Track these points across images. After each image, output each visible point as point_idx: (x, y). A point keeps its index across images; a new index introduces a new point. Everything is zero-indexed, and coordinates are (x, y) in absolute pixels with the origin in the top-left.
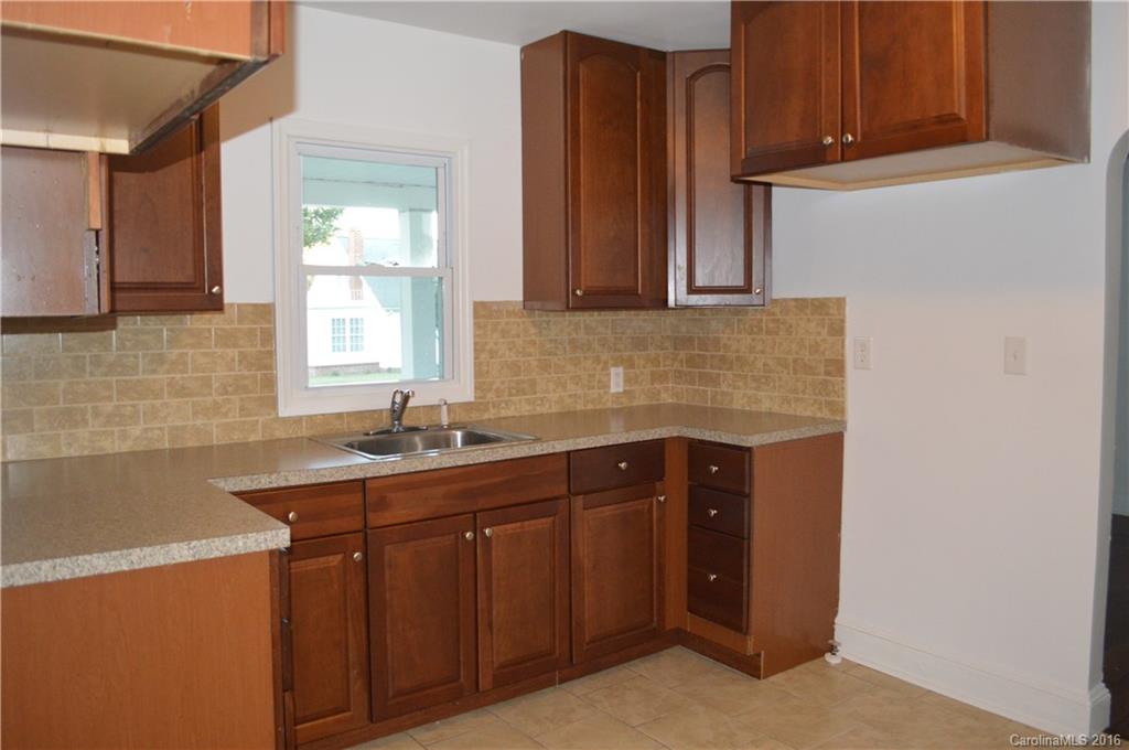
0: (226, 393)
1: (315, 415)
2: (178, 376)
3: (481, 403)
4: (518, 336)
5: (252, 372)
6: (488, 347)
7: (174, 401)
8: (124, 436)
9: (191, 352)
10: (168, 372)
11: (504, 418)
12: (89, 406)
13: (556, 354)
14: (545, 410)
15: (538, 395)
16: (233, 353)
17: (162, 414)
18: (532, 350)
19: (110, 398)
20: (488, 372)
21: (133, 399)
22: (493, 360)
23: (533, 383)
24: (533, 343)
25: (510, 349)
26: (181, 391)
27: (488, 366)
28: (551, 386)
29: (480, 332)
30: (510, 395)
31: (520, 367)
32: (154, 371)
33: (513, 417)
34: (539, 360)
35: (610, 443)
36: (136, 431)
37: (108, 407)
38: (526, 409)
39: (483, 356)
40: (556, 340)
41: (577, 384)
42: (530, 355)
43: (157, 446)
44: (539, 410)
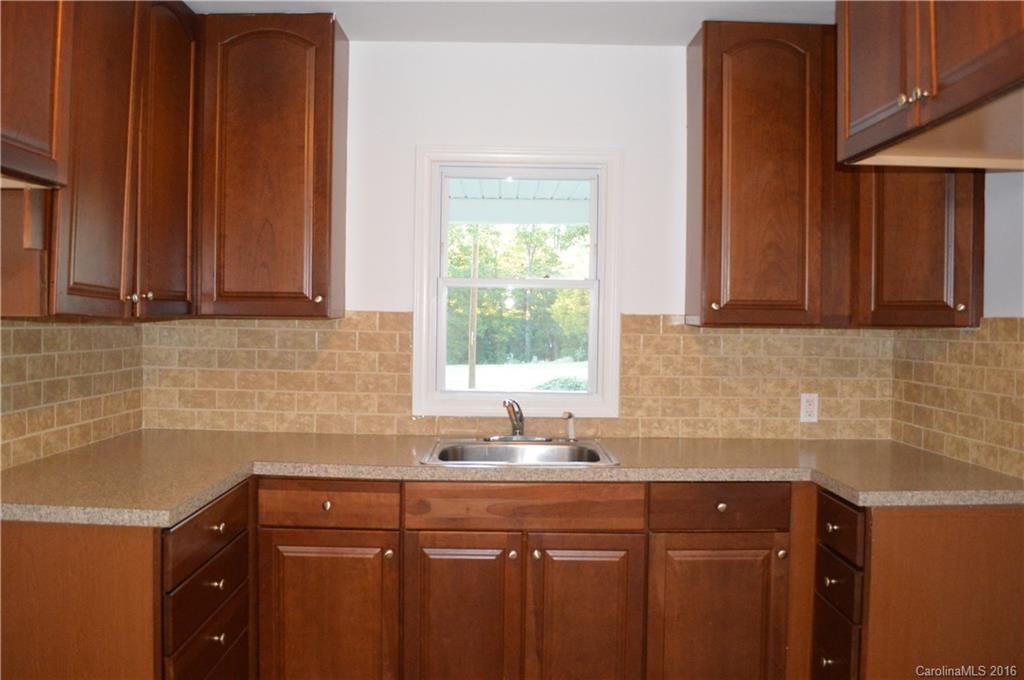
0: (367, 389)
1: (448, 417)
2: (327, 372)
3: (627, 421)
4: (677, 352)
5: (392, 374)
6: (638, 363)
7: (323, 394)
8: (282, 419)
9: (338, 352)
10: (319, 369)
11: (655, 438)
12: (257, 391)
13: (725, 375)
14: (710, 434)
15: (701, 417)
16: (375, 355)
17: (313, 404)
18: (693, 368)
19: (272, 387)
20: (637, 389)
21: (289, 389)
22: (646, 377)
23: (694, 404)
24: (696, 361)
25: (667, 366)
26: (328, 385)
27: (638, 381)
28: (718, 409)
29: (626, 347)
30: (664, 414)
31: (678, 386)
32: (308, 367)
33: (668, 438)
34: (703, 380)
35: (706, 479)
36: (291, 415)
37: (271, 394)
38: (683, 432)
39: (632, 372)
40: (726, 359)
41: (753, 408)
42: (690, 373)
43: (307, 430)
44: (700, 434)
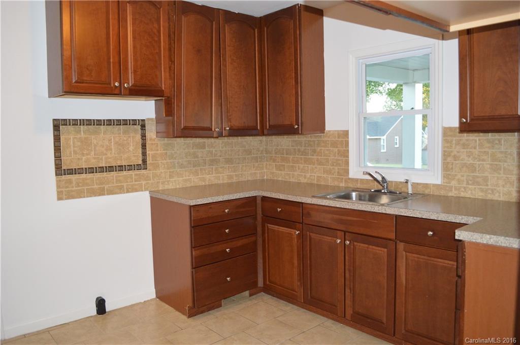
0: (333, 165)
1: (364, 179)
2: (319, 157)
3: (447, 186)
4: (475, 148)
5: (342, 158)
6: (453, 154)
7: (319, 166)
8: (305, 177)
9: (323, 148)
10: (317, 156)
11: (462, 197)
12: (297, 165)
13: (505, 162)
14: (496, 197)
15: (489, 187)
16: (336, 150)
17: (315, 171)
18: (485, 157)
19: (302, 164)
20: (452, 168)
21: (307, 164)
22: (457, 162)
23: (486, 179)
24: (486, 153)
25: (469, 156)
26: (320, 163)
27: (452, 164)
28: (501, 182)
29: (446, 145)
30: (468, 183)
31: (476, 168)
32: (313, 155)
33: (470, 198)
34: (491, 165)
35: (424, 217)
36: (308, 175)
37: (301, 166)
38: (479, 195)
39: (449, 159)
40: (506, 152)
42: (483, 160)
43: (313, 182)
44: (490, 197)
